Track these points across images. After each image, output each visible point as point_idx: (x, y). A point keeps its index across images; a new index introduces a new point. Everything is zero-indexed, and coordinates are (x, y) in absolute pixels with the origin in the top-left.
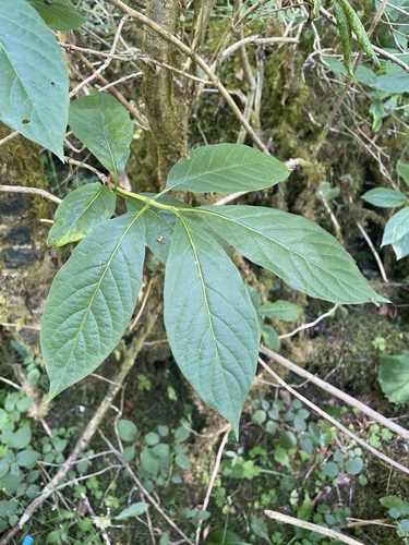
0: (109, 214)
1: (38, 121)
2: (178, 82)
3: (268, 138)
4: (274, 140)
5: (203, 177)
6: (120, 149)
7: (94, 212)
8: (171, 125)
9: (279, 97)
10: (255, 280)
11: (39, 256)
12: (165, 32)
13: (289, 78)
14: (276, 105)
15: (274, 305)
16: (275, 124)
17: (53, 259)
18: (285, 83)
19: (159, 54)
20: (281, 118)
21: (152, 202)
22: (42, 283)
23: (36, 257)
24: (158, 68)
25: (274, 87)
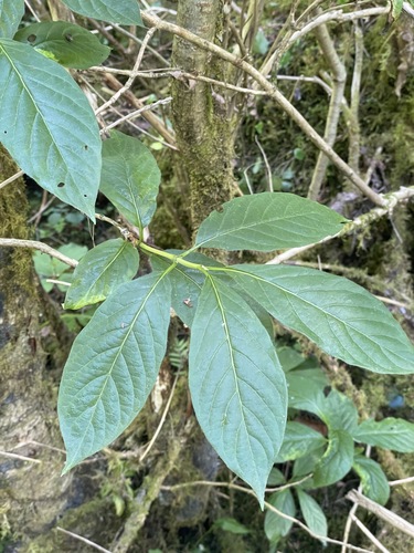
0: (131, 273)
1: (72, 184)
2: (219, 97)
3: (375, 148)
4: (384, 151)
5: (236, 233)
6: (145, 202)
7: (115, 271)
8: (210, 150)
9: (392, 83)
10: (349, 382)
11: (12, 335)
12: (202, 41)
13: (406, 54)
14: (387, 96)
15: (379, 424)
16: (386, 126)
17: (30, 341)
18: (399, 63)
19: (194, 64)
20: (396, 115)
21: (180, 260)
22: (11, 378)
23: (8, 335)
24: (192, 82)
25: (383, 68)
